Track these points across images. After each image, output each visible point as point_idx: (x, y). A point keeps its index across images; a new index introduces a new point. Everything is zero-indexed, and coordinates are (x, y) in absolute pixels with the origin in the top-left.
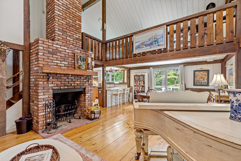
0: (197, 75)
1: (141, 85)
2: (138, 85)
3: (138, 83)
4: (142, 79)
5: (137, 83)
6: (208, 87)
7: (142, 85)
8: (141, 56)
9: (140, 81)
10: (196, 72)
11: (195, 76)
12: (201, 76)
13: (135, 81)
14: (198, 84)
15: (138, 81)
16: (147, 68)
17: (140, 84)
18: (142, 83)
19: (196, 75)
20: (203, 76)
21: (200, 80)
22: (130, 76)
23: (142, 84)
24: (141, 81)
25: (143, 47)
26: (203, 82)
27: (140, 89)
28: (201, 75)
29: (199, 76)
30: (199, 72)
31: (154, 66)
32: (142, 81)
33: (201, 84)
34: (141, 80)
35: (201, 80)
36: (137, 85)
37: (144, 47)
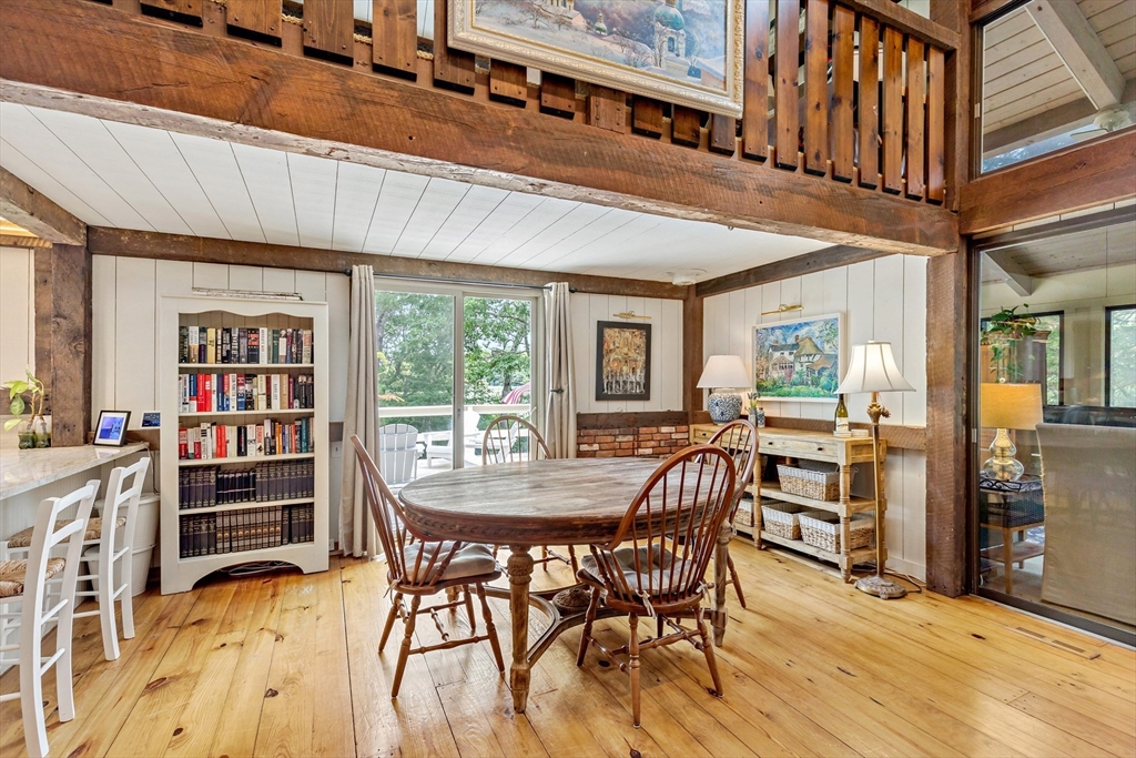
0: (612, 347)
1: (261, 408)
2: (233, 411)
3: (232, 394)
4: (274, 357)
5: (207, 395)
6: (647, 403)
7: (276, 408)
8: (532, 104)
9: (249, 376)
10: (608, 332)
11: (604, 353)
12: (626, 350)
13: (194, 373)
14: (614, 392)
15: (268, 371)
16: (317, 262)
17: (248, 402)
18: (275, 393)
19: (608, 346)
20: (633, 355)
21: (622, 370)
22: (89, 314)
23: (276, 403)
24: (261, 379)
25: (563, 22)
26: (632, 382)
27: (252, 448)
28: (625, 346)
29: (618, 350)
30: (616, 330)
31: (381, 256)
32: (275, 379)
33: (626, 391)
34: (264, 362)
35: (625, 368)
36: (214, 411)
37: (569, 26)
